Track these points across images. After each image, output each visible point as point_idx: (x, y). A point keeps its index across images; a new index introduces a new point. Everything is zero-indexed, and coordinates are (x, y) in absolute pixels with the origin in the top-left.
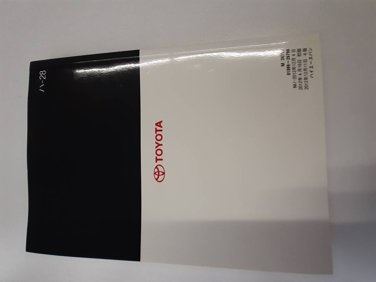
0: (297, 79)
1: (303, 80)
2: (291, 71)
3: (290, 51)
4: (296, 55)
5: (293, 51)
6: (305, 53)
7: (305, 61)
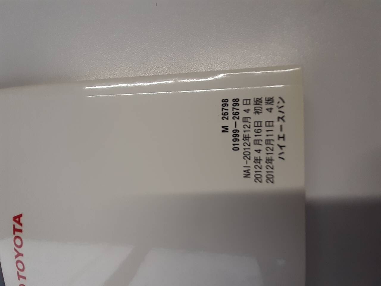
0: (253, 159)
1: (263, 164)
2: (241, 142)
3: (240, 102)
4: (252, 111)
5: (247, 102)
6: (269, 106)
7: (270, 124)
